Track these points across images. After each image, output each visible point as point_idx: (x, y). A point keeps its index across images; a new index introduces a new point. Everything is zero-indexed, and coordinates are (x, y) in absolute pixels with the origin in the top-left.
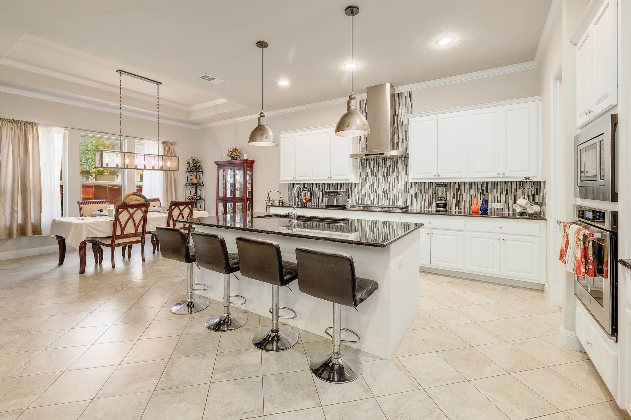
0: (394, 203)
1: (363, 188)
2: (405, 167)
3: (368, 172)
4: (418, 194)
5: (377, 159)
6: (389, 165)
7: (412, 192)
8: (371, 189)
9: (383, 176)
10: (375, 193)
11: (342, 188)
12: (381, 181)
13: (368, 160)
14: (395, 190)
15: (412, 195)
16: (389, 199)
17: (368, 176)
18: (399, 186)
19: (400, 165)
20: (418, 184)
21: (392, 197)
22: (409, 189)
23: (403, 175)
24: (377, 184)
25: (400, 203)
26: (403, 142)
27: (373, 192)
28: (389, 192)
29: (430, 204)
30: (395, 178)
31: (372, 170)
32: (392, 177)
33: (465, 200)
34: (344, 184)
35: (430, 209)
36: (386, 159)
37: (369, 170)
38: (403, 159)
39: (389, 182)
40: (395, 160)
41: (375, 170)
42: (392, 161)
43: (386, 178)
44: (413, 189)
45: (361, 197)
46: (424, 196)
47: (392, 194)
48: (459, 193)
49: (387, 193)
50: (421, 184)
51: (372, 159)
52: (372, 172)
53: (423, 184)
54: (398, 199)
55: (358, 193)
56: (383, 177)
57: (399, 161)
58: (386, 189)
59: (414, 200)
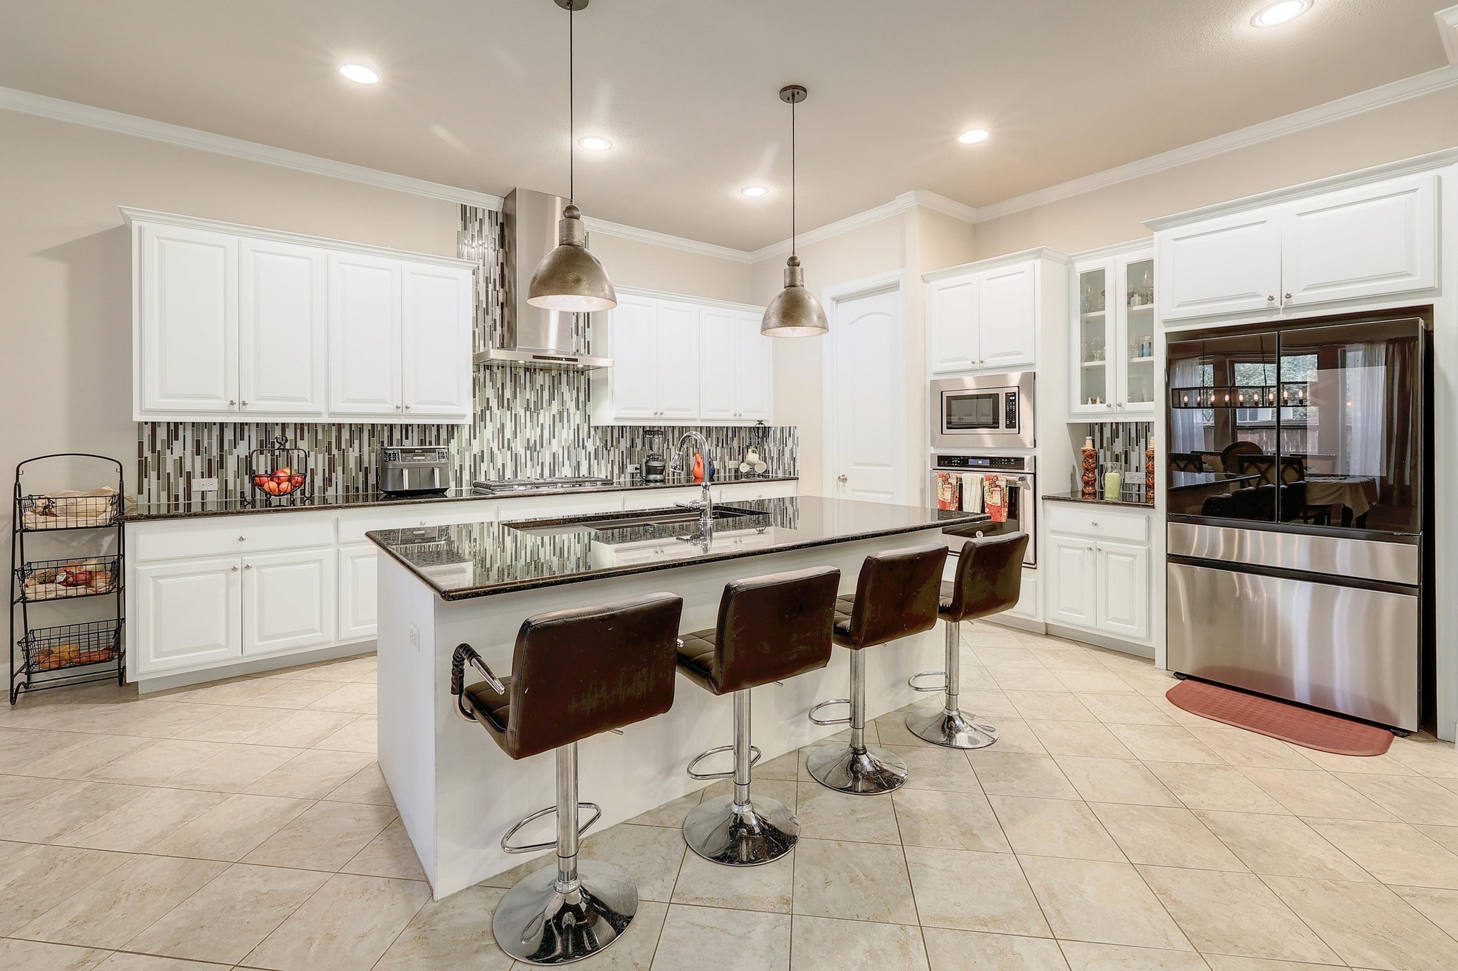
0: (552, 473)
1: (475, 438)
2: (575, 392)
3: (488, 399)
4: (600, 449)
5: (511, 367)
6: (541, 385)
7: (590, 447)
8: (496, 441)
9: (527, 408)
10: (509, 450)
12: (523, 421)
13: (488, 366)
14: (554, 442)
15: (589, 452)
16: (542, 463)
17: (488, 407)
18: (564, 432)
19: (564, 388)
20: (600, 428)
21: (548, 460)
22: (583, 439)
23: (573, 409)
24: (513, 429)
25: (567, 472)
28: (542, 447)
29: (622, 469)
30: (554, 415)
31: (500, 393)
32: (547, 414)
35: (622, 480)
36: (535, 369)
37: (490, 393)
38: (571, 375)
39: (542, 424)
40: (553, 374)
41: (508, 394)
42: (547, 375)
43: (535, 415)
44: (591, 440)
45: (468, 462)
46: (612, 453)
47: (547, 452)
48: (666, 445)
49: (538, 449)
50: (606, 431)
51: (498, 367)
52: (501, 398)
53: (609, 429)
54: (561, 464)
55: (459, 452)
56: (528, 413)
57: (564, 377)
58: (535, 441)
59: (594, 462)
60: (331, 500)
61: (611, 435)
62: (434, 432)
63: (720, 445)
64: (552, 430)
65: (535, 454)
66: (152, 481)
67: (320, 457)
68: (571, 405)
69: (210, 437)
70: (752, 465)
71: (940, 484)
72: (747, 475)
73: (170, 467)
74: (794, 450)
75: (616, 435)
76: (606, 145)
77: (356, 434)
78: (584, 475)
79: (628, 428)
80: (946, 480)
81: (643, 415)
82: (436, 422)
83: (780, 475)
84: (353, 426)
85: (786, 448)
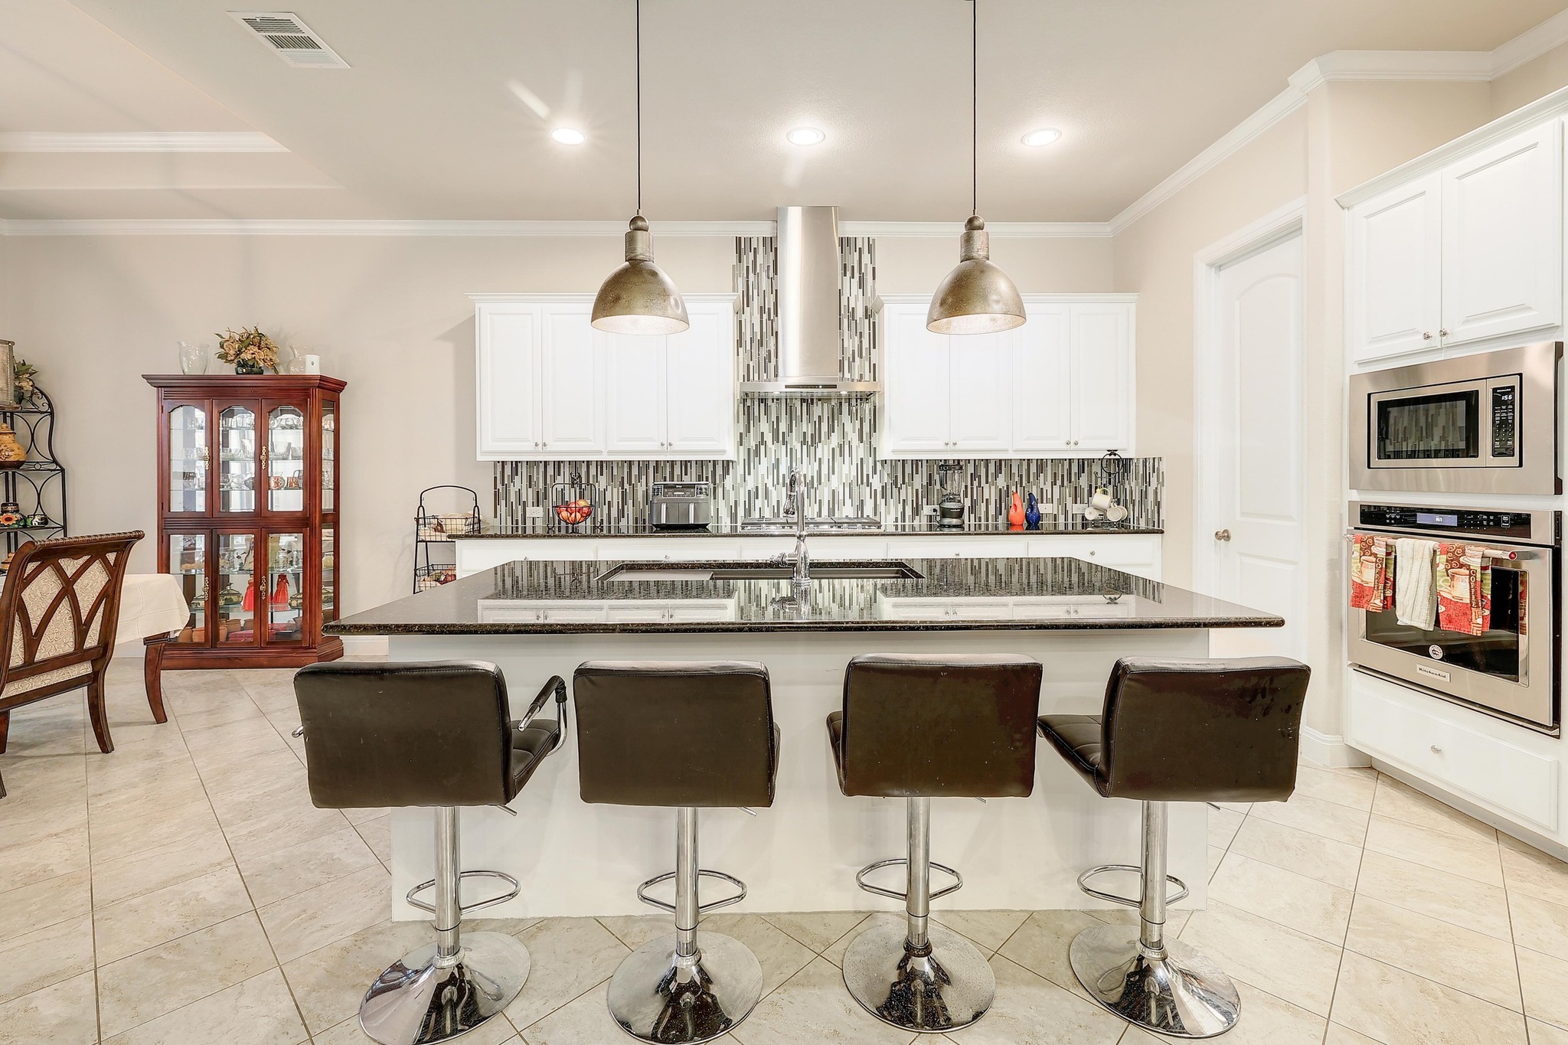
0: (831, 512)
1: (749, 474)
2: (858, 423)
3: (762, 433)
4: (889, 487)
5: (786, 399)
6: (819, 417)
7: (876, 484)
8: (771, 477)
9: (804, 442)
10: (784, 486)
11: (686, 474)
12: (799, 456)
13: (762, 399)
14: (834, 478)
15: (875, 490)
16: (820, 501)
17: (763, 442)
18: (845, 468)
19: (845, 417)
20: (889, 463)
21: (826, 498)
22: (868, 475)
23: (855, 442)
24: (789, 465)
25: (848, 511)
26: (854, 361)
27: (778, 484)
28: (820, 484)
29: (916, 511)
30: (833, 449)
31: (775, 427)
32: (826, 447)
33: (987, 500)
34: (694, 464)
35: (916, 523)
36: (812, 400)
37: (765, 427)
38: (854, 402)
39: (820, 459)
40: (833, 404)
41: (783, 427)
42: (825, 405)
43: (812, 448)
44: (876, 477)
45: (743, 498)
46: (903, 491)
47: (826, 489)
48: (976, 483)
49: (815, 486)
50: (896, 465)
51: (773, 399)
52: (776, 433)
53: (900, 464)
54: (841, 502)
55: (735, 487)
56: (805, 447)
57: (845, 407)
58: (812, 477)
59: (881, 502)
60: (624, 531)
61: (902, 470)
62: (711, 468)
63: (1059, 483)
64: (831, 465)
65: (813, 491)
66: (502, 508)
67: (615, 490)
68: (853, 437)
69: (538, 474)
70: (1103, 512)
71: (1357, 554)
72: (1095, 523)
73: (513, 498)
74: (1159, 491)
75: (908, 470)
76: (818, 136)
77: (644, 471)
78: (868, 516)
79: (924, 463)
80: (1366, 548)
81: (932, 446)
82: (712, 458)
84: (641, 463)
85: (1149, 488)
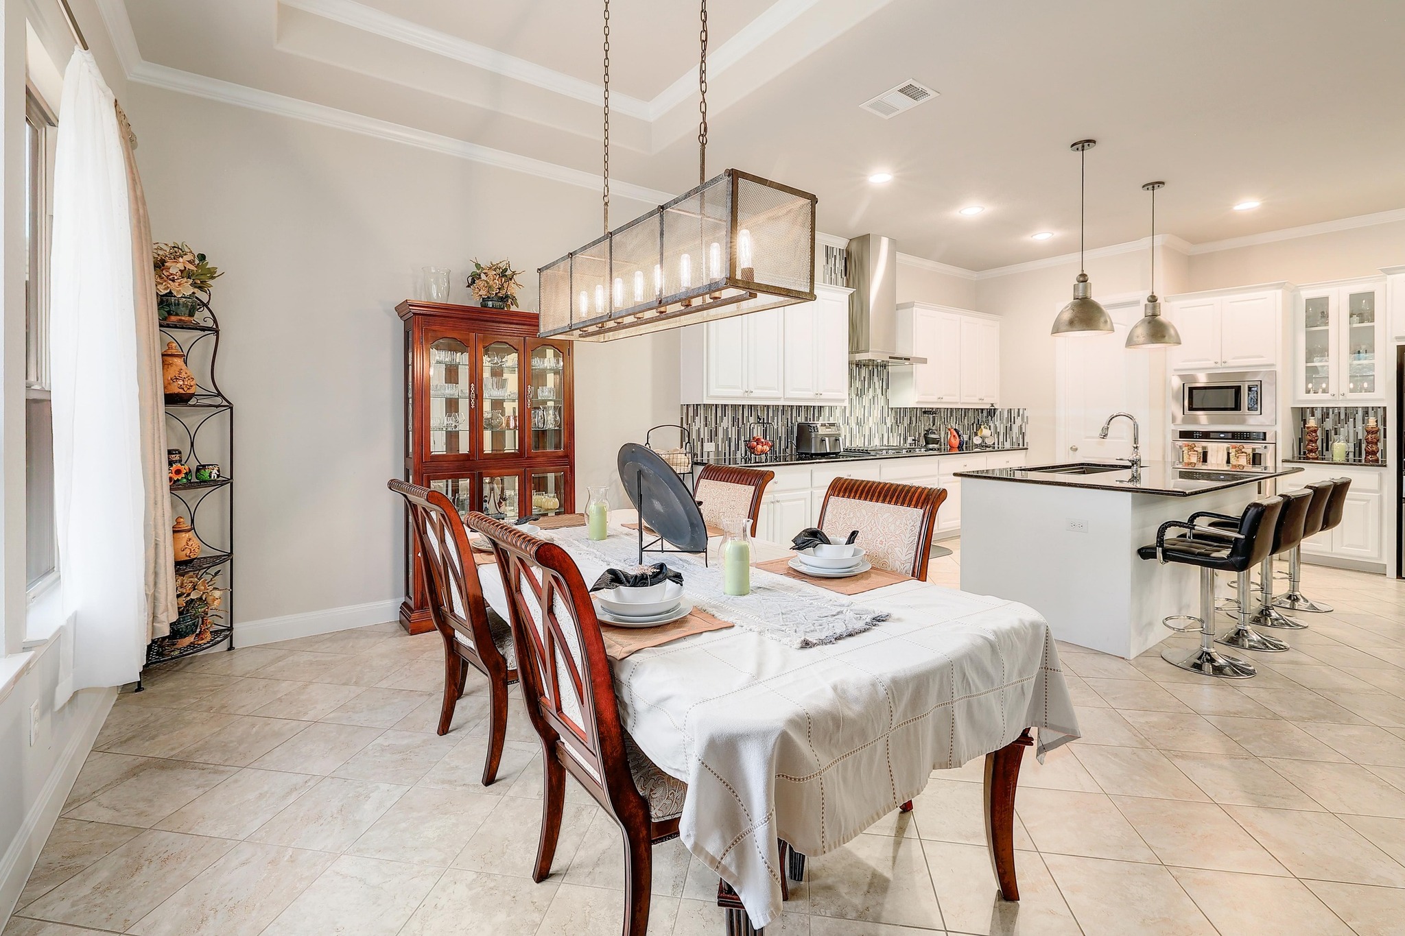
2: (881, 382)
4: (894, 425)
7: (889, 423)
15: (888, 427)
18: (875, 412)
19: (876, 379)
20: (894, 409)
21: (867, 433)
22: (885, 417)
23: (880, 395)
30: (870, 399)
32: (867, 398)
39: (864, 406)
44: (889, 418)
46: (900, 428)
59: (891, 435)
61: (900, 414)
64: (869, 410)
65: (861, 428)
67: (759, 428)
68: (879, 391)
69: (711, 414)
70: (983, 438)
71: (1186, 452)
72: (981, 446)
73: (694, 436)
74: (1023, 427)
75: (902, 414)
77: (776, 413)
80: (1191, 448)
81: (930, 400)
83: (1007, 445)
84: (775, 407)
85: (1014, 426)
